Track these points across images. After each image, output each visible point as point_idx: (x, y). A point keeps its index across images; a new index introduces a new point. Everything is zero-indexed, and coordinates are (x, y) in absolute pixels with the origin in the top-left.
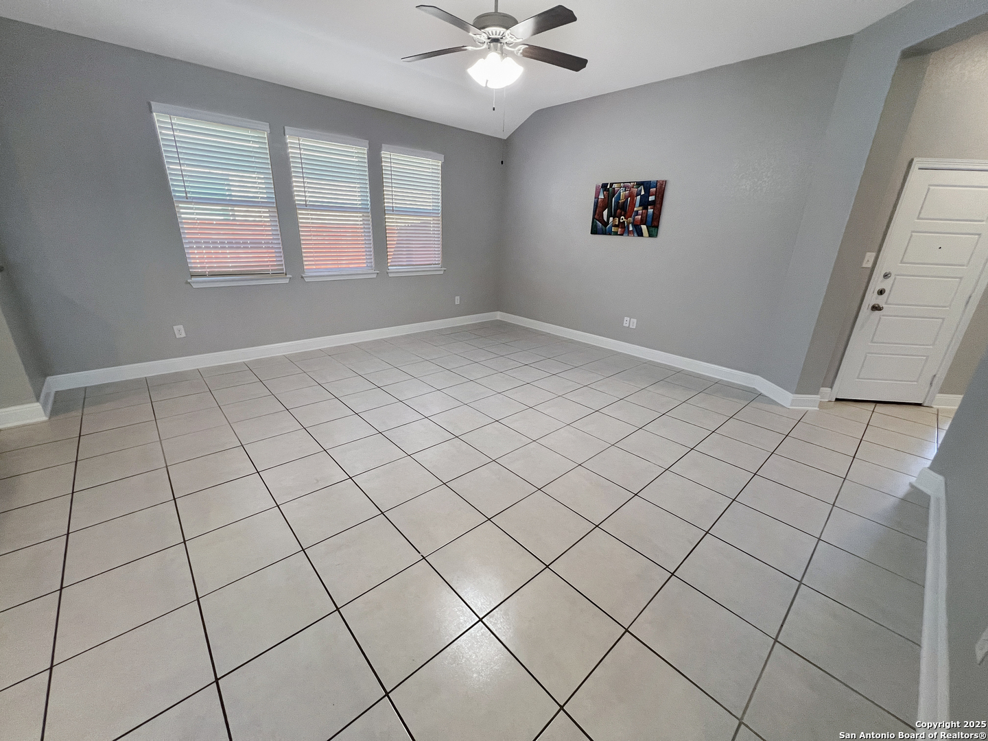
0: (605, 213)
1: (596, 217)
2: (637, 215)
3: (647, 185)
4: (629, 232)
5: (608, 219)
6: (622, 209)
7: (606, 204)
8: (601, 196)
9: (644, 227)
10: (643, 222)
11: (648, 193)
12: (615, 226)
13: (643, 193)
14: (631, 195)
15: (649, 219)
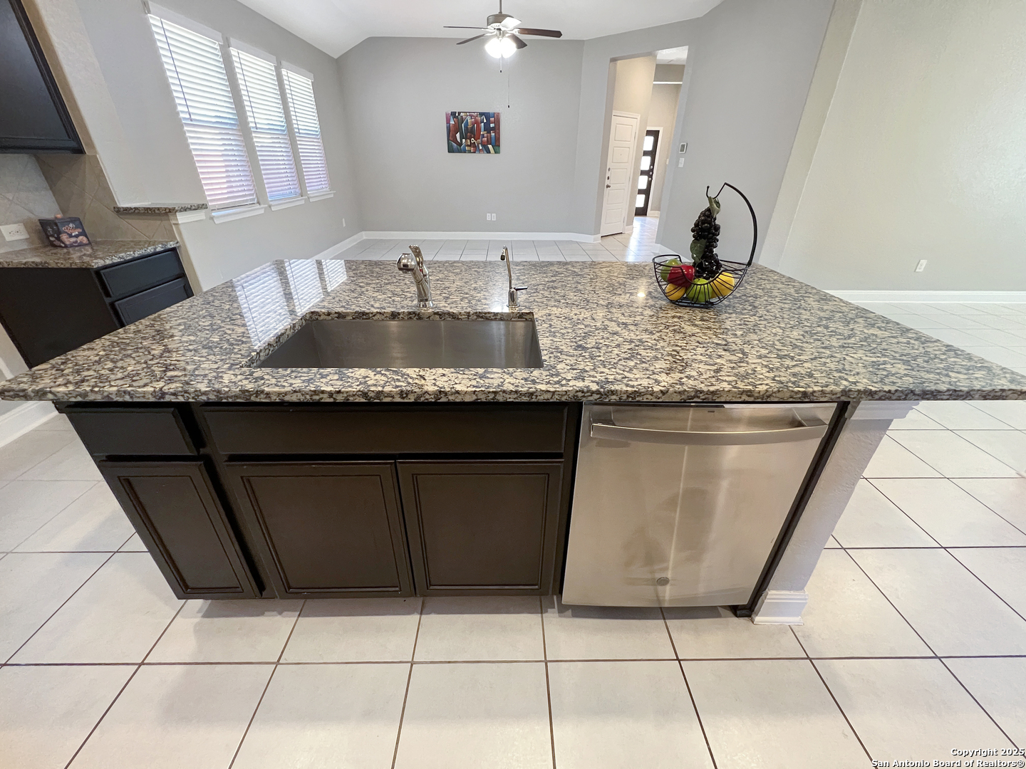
0: (458, 135)
1: (450, 138)
2: (484, 137)
3: (487, 115)
4: (480, 150)
5: (461, 141)
6: (471, 133)
7: (457, 128)
8: (452, 122)
9: (490, 146)
10: (489, 142)
11: (489, 122)
12: (468, 146)
13: (485, 121)
14: (476, 122)
15: (493, 141)
